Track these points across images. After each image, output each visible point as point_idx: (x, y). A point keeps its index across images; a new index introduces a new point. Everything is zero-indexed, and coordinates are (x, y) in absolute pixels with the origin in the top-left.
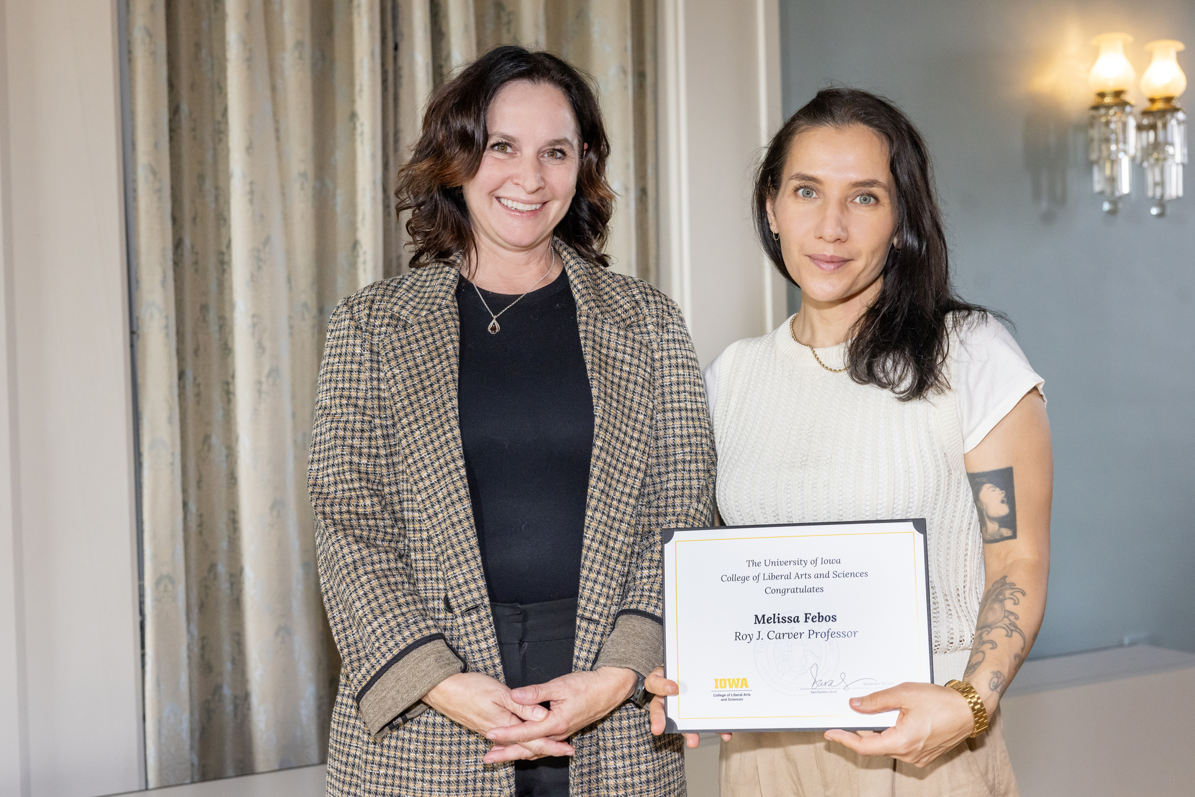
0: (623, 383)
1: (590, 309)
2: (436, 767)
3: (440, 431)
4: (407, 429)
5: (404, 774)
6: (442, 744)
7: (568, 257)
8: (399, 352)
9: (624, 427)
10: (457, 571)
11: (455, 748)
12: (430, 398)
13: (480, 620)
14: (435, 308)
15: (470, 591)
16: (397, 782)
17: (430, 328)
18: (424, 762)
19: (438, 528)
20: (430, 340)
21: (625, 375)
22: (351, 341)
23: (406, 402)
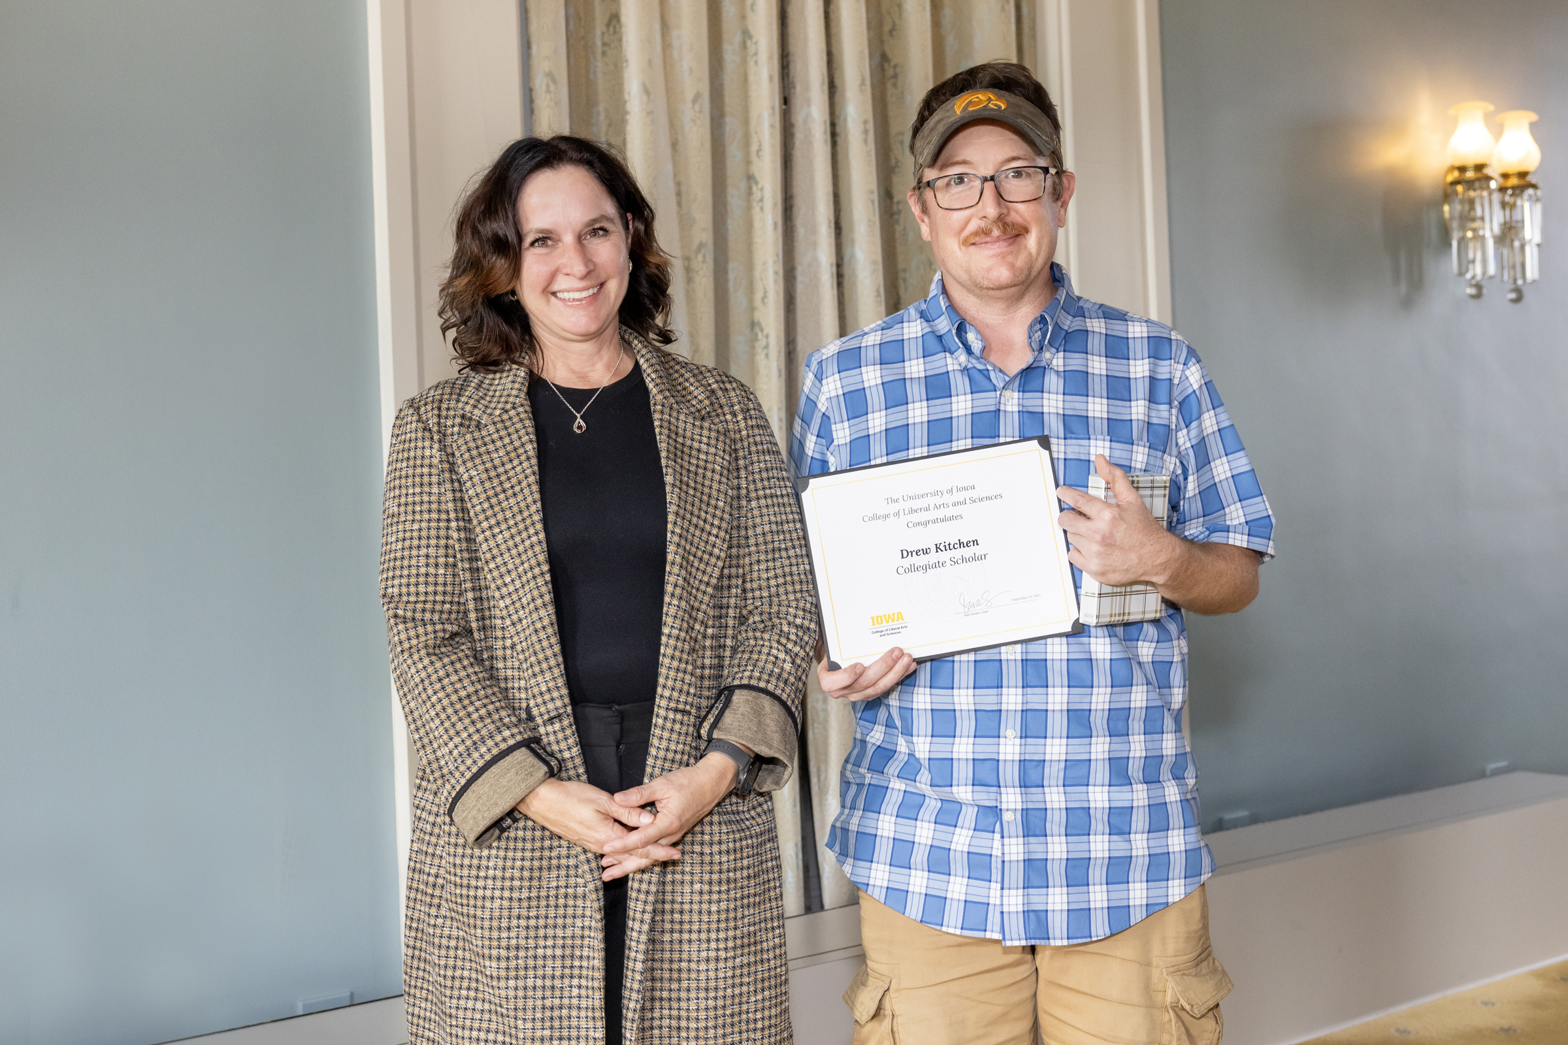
0: (701, 471)
1: (665, 398)
2: (517, 883)
3: (524, 535)
4: (488, 533)
6: (523, 860)
7: (640, 346)
9: (703, 514)
10: (540, 678)
12: (512, 501)
13: (563, 729)
14: (509, 406)
15: (553, 699)
17: (506, 428)
18: (503, 878)
19: (522, 635)
20: (507, 440)
21: (702, 463)
22: (420, 444)
23: (486, 505)
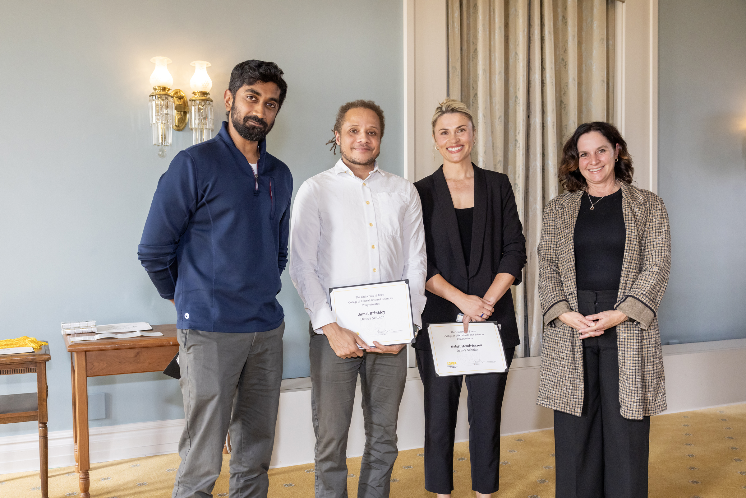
8: (560, 216)
10: (568, 282)
13: (572, 297)
14: (574, 202)
15: (571, 289)
16: (554, 343)
17: (571, 209)
19: (564, 269)
20: (570, 212)
22: (550, 214)
23: (560, 231)
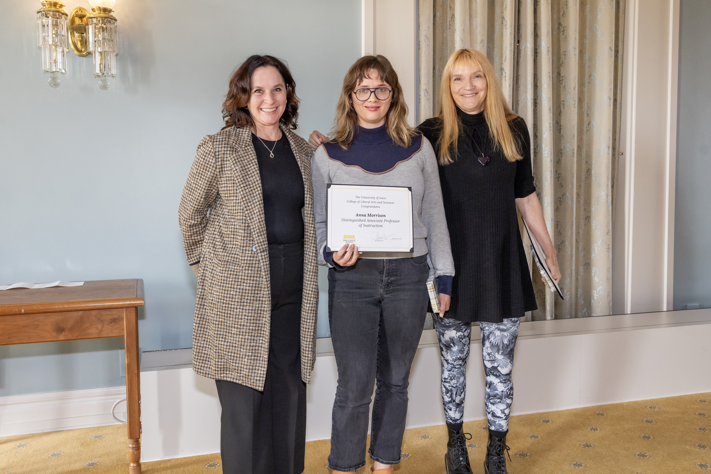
2: (245, 304)
3: (256, 190)
4: (243, 189)
5: (233, 306)
6: (248, 296)
11: (252, 298)
12: (251, 179)
14: (247, 145)
15: (262, 245)
17: (247, 153)
18: (241, 302)
20: (248, 157)
